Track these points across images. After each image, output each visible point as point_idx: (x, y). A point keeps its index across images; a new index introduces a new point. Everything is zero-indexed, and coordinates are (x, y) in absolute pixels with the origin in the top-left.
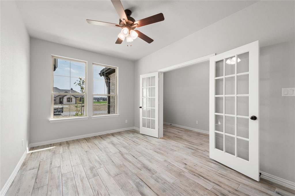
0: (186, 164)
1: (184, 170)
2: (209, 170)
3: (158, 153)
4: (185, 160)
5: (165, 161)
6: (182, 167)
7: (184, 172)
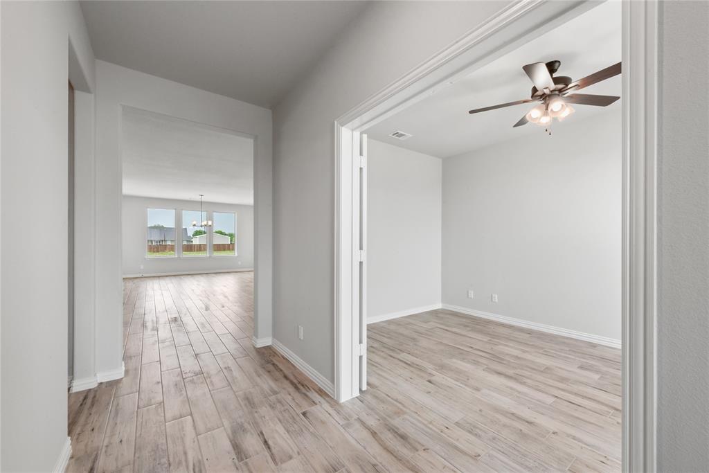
0: (430, 381)
1: (434, 373)
2: (389, 372)
3: (513, 414)
4: (430, 390)
5: (478, 390)
6: (438, 377)
7: (436, 370)
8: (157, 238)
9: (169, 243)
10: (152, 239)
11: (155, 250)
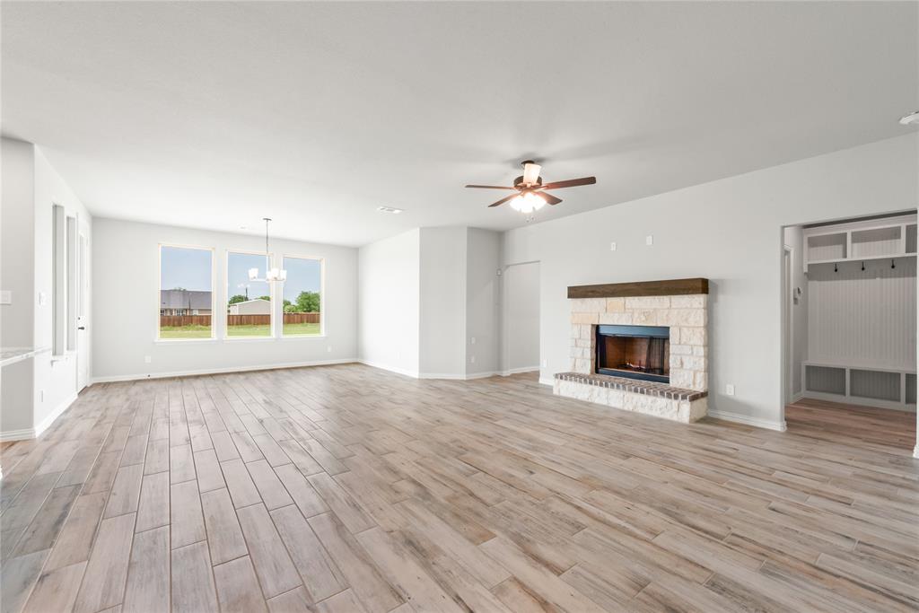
8: (180, 306)
9: (196, 313)
10: (171, 307)
11: (176, 323)
